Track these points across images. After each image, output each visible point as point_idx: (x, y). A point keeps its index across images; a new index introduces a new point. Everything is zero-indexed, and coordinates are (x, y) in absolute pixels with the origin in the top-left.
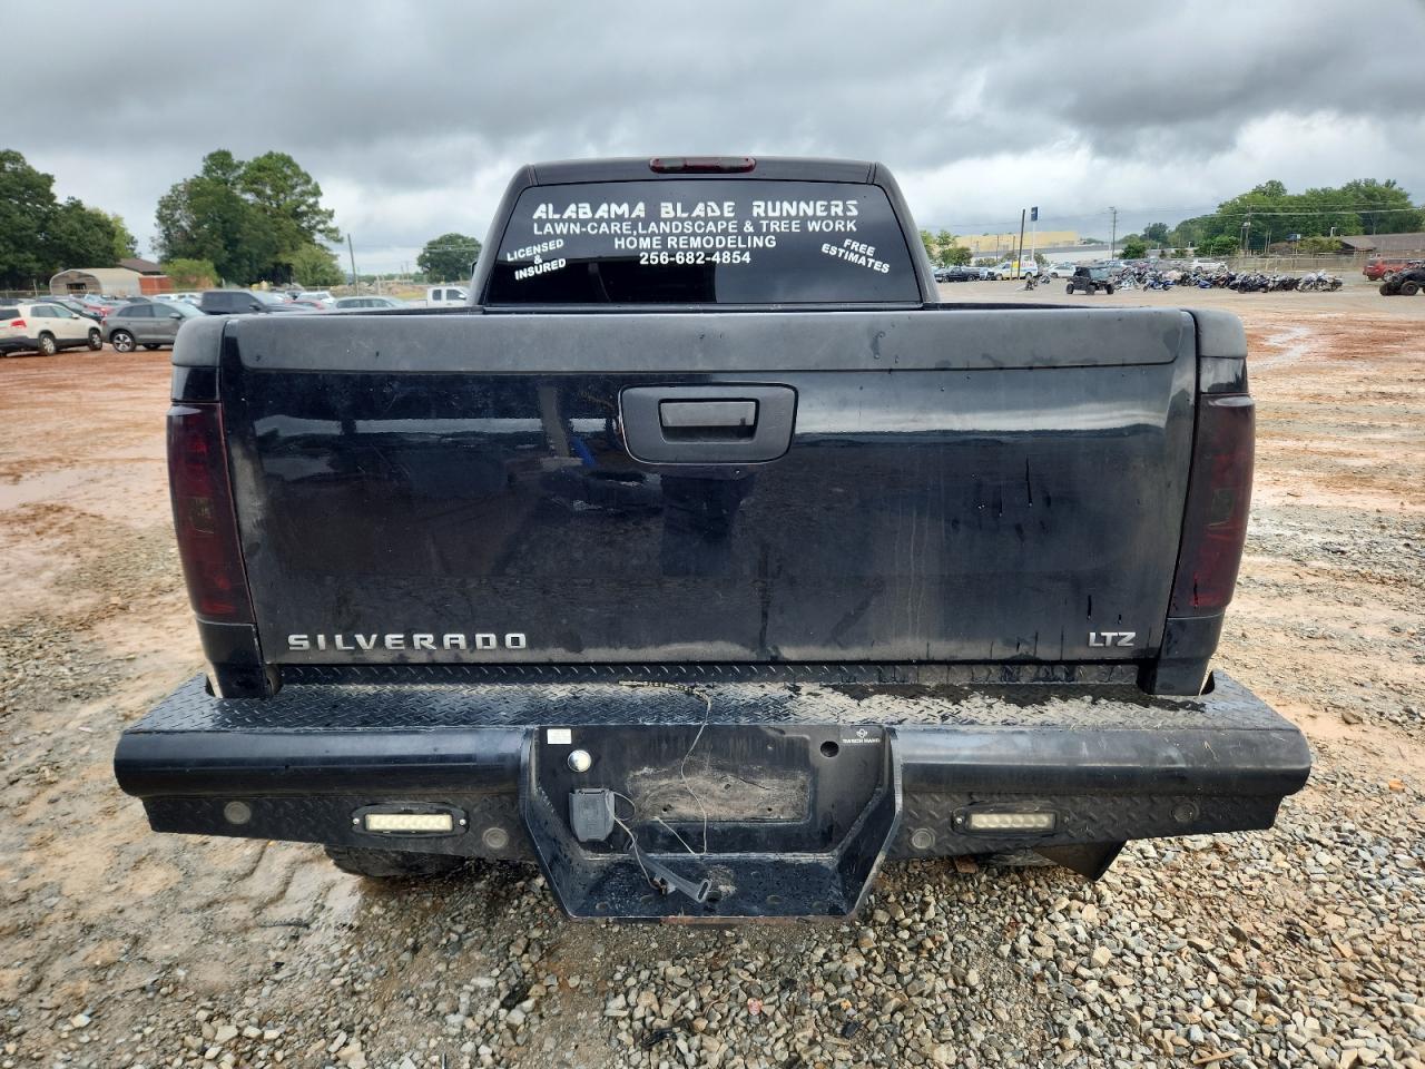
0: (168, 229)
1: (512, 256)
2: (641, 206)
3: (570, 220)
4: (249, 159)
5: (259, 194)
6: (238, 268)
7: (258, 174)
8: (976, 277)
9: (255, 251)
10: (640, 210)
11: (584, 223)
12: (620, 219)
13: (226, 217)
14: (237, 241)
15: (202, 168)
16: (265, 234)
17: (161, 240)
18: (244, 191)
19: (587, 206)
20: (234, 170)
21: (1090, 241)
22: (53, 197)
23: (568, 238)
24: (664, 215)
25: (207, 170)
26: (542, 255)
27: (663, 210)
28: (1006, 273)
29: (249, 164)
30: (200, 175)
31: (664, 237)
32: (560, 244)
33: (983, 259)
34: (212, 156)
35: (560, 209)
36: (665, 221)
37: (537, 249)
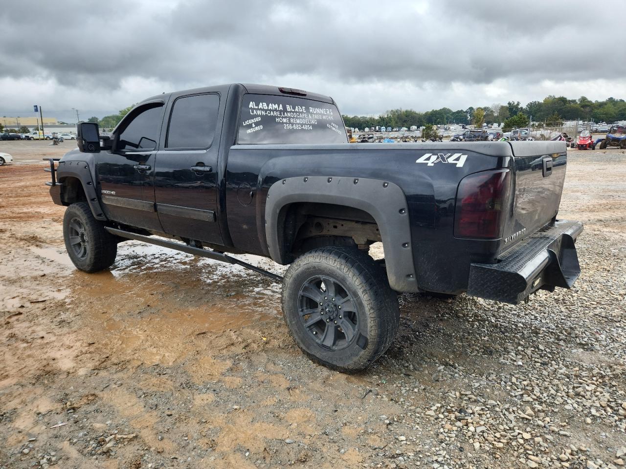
1: (245, 123)
2: (281, 106)
3: (261, 109)
8: (19, 138)
10: (281, 108)
11: (266, 111)
12: (276, 110)
19: (265, 104)
21: (63, 123)
23: (262, 116)
24: (288, 110)
26: (255, 123)
27: (287, 108)
28: (35, 137)
31: (290, 118)
32: (259, 119)
33: (9, 129)
35: (257, 105)
36: (289, 112)
37: (253, 121)
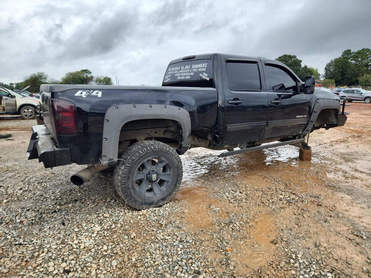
0: (327, 72)
4: (356, 51)
5: (356, 61)
6: (343, 81)
7: (358, 55)
9: (349, 76)
13: (343, 67)
14: (345, 74)
15: (341, 55)
16: (354, 72)
17: (324, 75)
18: (352, 60)
20: (351, 55)
22: (301, 65)
25: (343, 55)
29: (356, 52)
30: (340, 57)
34: (345, 51)
